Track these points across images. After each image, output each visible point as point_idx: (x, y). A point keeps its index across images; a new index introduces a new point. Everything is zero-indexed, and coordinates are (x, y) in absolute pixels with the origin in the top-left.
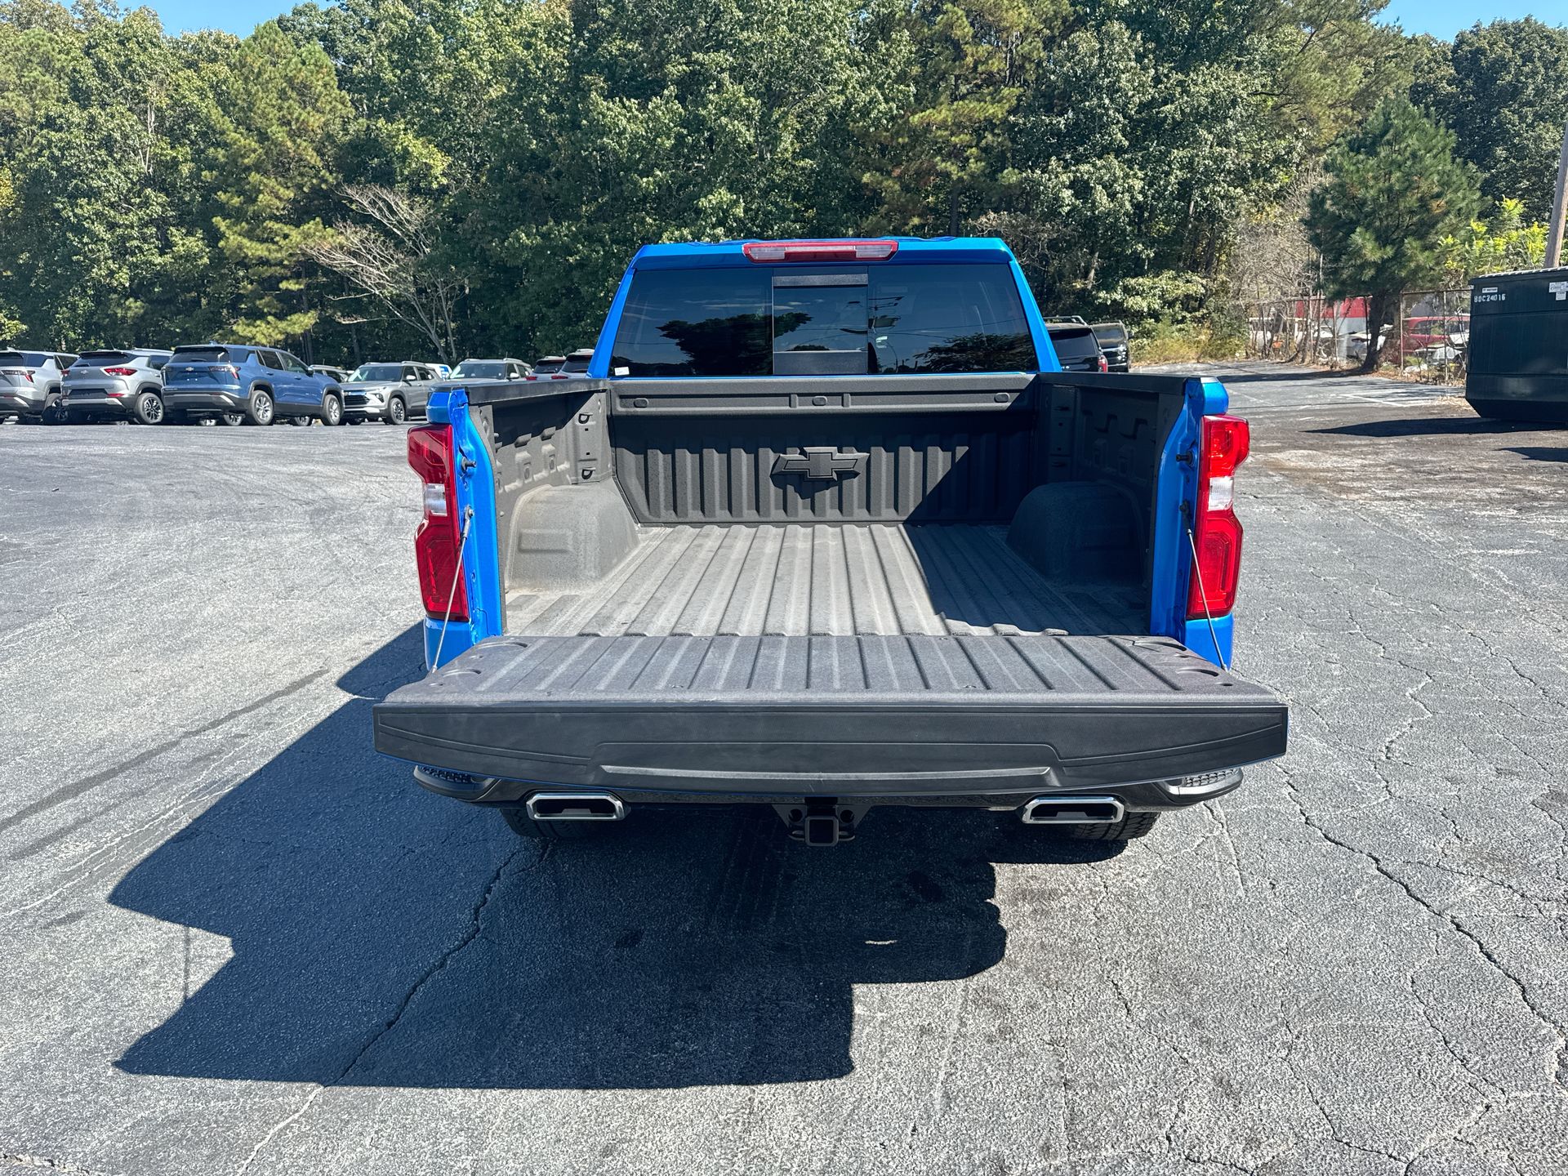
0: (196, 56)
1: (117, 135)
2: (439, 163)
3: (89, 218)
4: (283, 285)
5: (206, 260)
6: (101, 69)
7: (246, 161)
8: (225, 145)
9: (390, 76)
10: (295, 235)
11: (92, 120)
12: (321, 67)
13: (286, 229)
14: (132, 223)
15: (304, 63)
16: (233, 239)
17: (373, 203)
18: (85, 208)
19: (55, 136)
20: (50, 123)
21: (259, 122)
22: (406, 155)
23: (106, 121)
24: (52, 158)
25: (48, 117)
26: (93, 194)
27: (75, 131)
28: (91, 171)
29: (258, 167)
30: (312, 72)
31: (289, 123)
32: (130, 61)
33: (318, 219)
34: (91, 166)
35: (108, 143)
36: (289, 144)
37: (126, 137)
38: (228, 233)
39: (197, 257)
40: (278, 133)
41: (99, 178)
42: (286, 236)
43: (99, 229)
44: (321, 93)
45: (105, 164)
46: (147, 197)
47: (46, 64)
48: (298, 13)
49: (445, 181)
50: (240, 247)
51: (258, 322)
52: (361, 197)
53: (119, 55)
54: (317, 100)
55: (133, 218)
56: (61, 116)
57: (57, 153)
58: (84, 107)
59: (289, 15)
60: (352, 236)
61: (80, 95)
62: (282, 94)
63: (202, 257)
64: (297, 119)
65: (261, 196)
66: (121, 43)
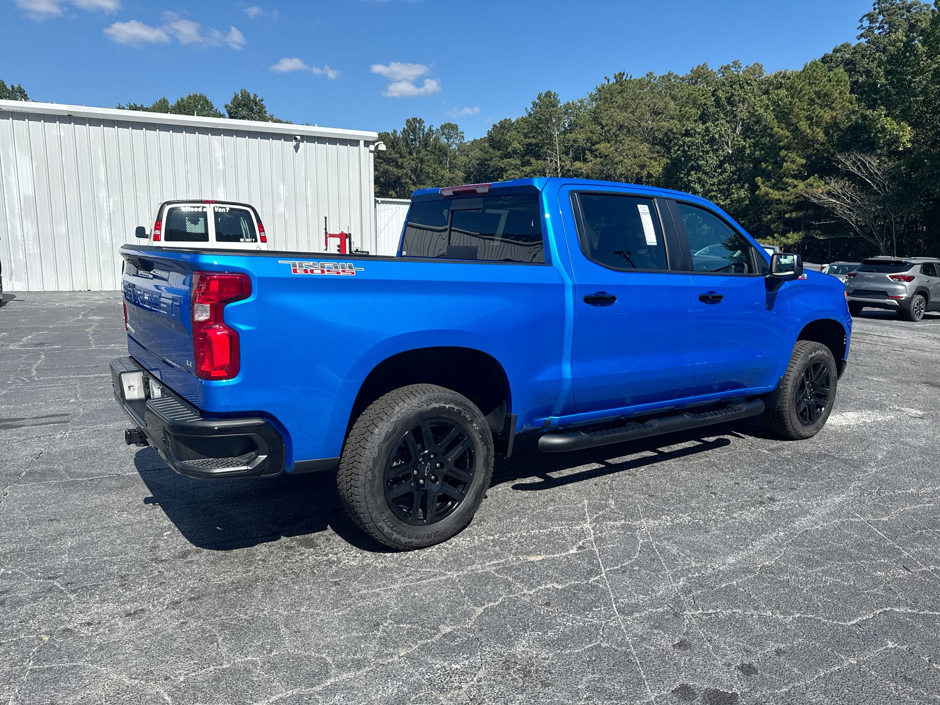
0: (769, 87)
1: (717, 136)
2: (906, 134)
3: (694, 181)
4: (787, 216)
5: (747, 202)
6: (717, 101)
7: (781, 143)
8: (771, 136)
9: (883, 81)
10: (801, 185)
11: (707, 130)
12: (841, 82)
13: (796, 182)
14: (714, 183)
15: (830, 81)
16: (764, 189)
17: (854, 163)
18: (694, 176)
19: (687, 139)
20: (687, 134)
21: (794, 121)
22: (883, 129)
23: (713, 129)
24: (684, 151)
25: (687, 130)
26: (698, 168)
27: (697, 136)
28: (701, 156)
29: (787, 148)
30: (833, 86)
31: (812, 119)
32: (733, 95)
33: (816, 175)
34: (701, 154)
35: (712, 141)
36: (808, 131)
37: (721, 136)
38: (762, 187)
39: (743, 200)
40: (803, 125)
41: (704, 160)
42: (795, 186)
43: (697, 187)
44: (836, 98)
45: (707, 152)
46: (725, 168)
47: (694, 102)
48: (836, 51)
49: (909, 145)
50: (767, 194)
51: (768, 237)
52: (847, 161)
53: (728, 93)
54: (833, 103)
55: (715, 180)
56: (693, 129)
57: (686, 149)
58: (704, 123)
59: (830, 52)
60: (835, 185)
61: (703, 118)
62: (812, 102)
63: (745, 201)
64: (817, 116)
65: (785, 164)
66: (731, 86)
